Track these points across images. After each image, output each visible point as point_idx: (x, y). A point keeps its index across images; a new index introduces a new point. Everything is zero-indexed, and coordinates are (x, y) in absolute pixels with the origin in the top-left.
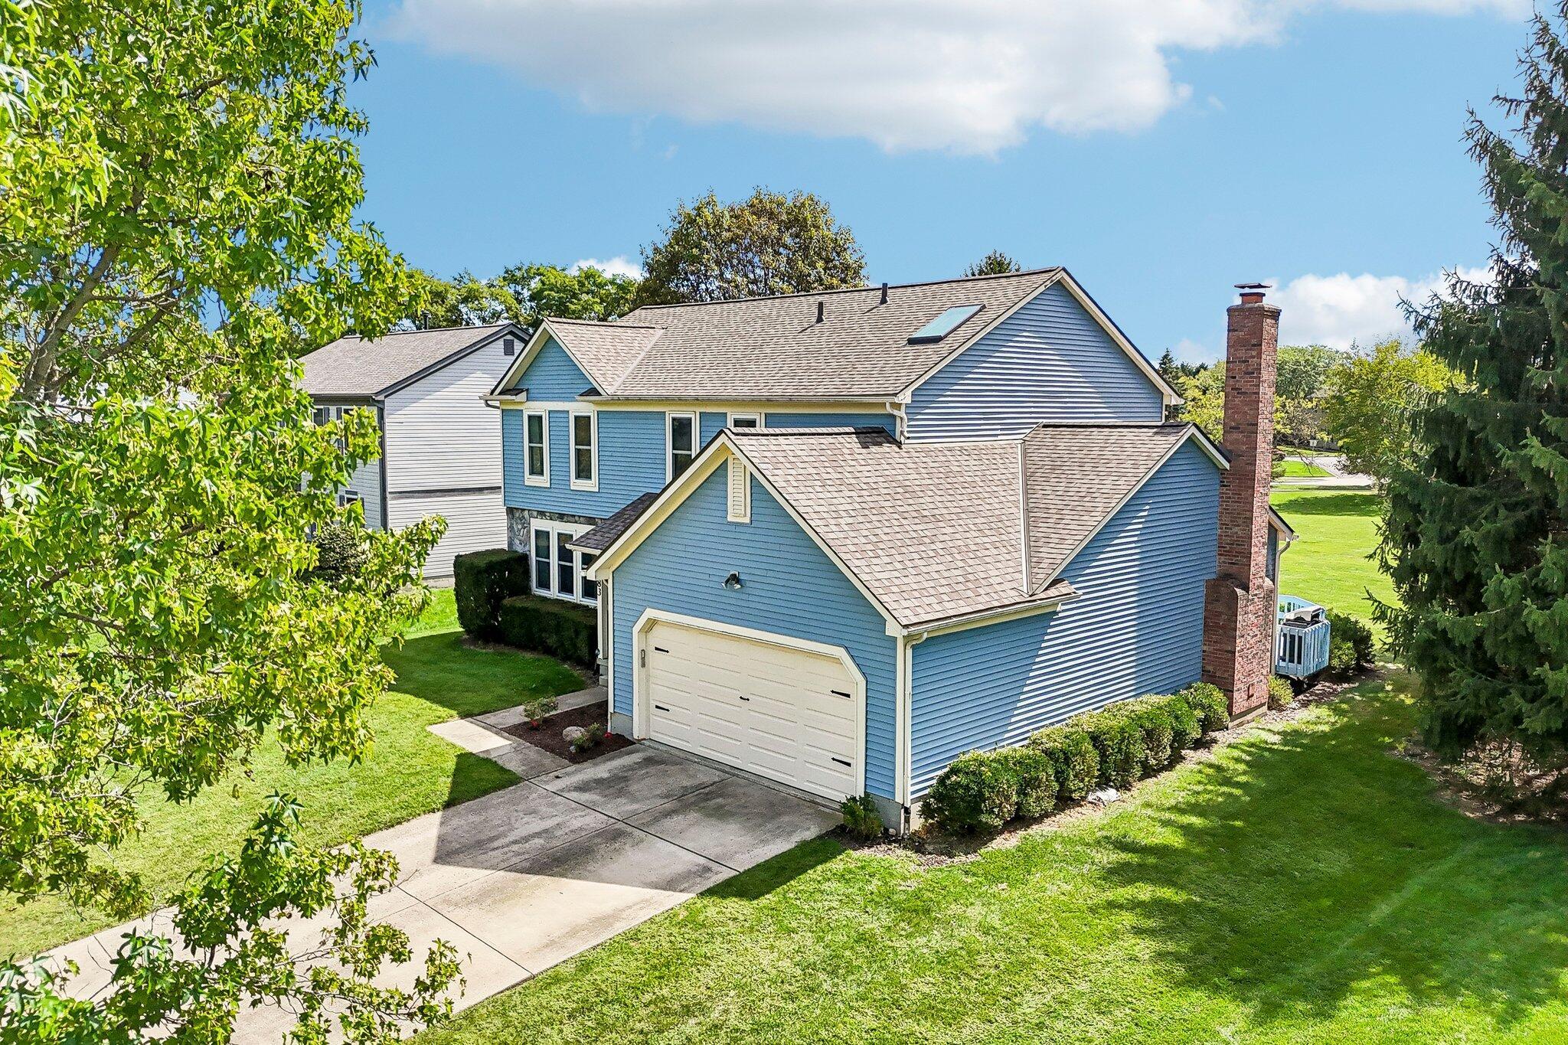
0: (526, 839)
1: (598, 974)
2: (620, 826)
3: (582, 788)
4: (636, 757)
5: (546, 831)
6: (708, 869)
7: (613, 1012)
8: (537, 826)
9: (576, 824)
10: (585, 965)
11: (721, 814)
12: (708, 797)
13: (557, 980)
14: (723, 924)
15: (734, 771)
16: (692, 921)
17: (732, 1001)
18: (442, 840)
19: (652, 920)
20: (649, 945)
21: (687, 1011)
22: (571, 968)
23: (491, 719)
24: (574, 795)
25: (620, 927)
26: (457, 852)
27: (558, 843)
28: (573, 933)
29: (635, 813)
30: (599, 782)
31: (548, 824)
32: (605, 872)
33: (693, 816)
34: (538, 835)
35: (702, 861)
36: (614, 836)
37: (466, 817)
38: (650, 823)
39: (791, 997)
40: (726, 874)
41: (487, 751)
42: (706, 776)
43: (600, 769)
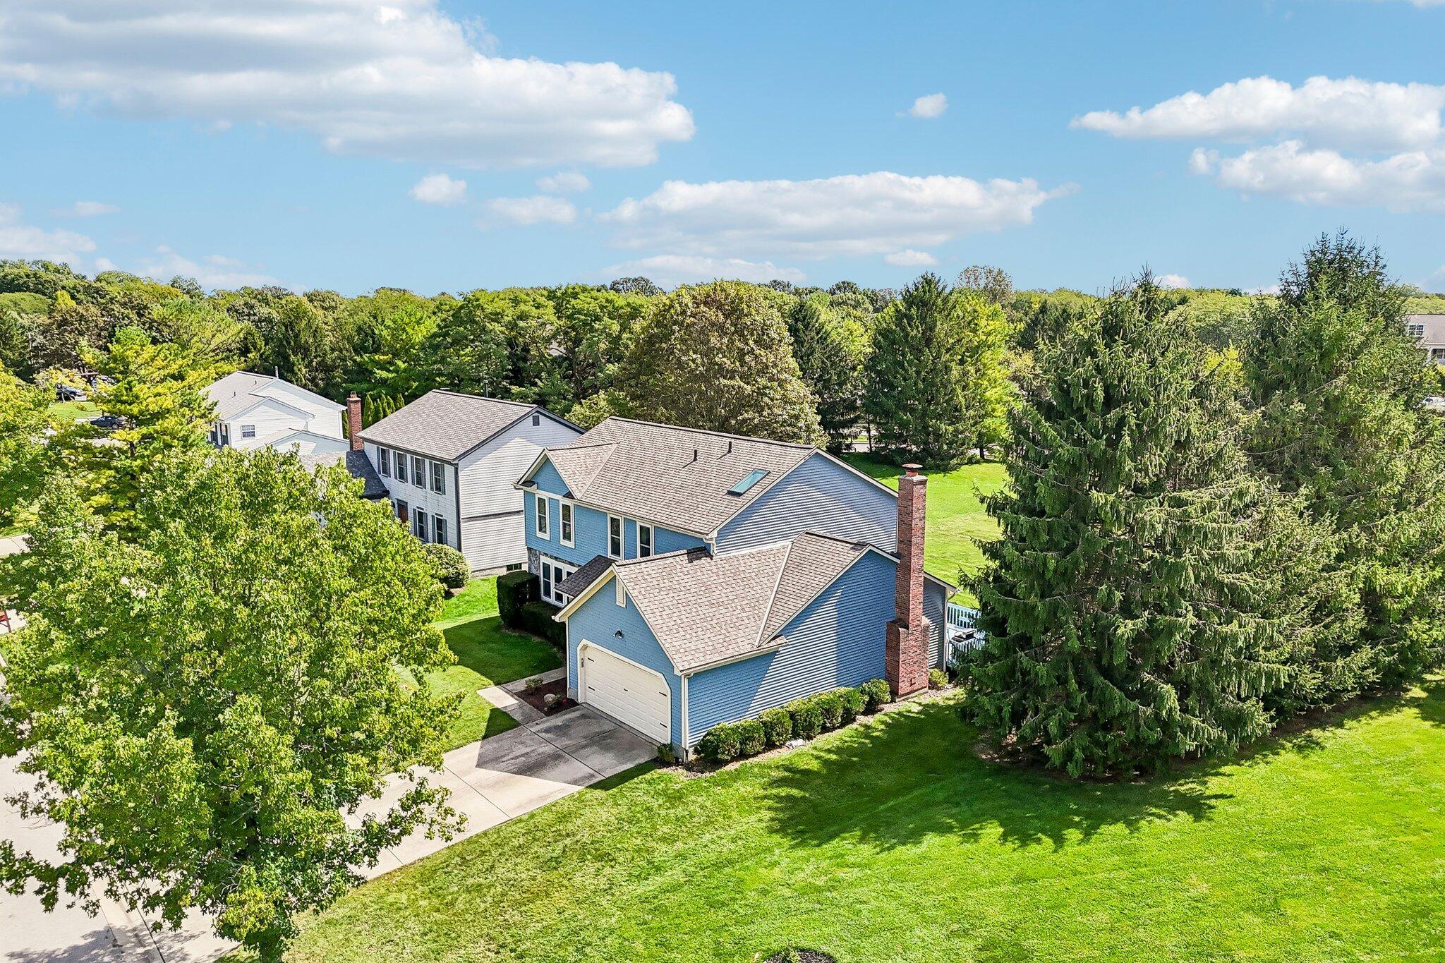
0: (517, 757)
1: (538, 819)
2: (561, 752)
3: (547, 731)
4: (577, 714)
5: (527, 753)
6: (592, 776)
7: (539, 834)
8: (524, 750)
9: (541, 750)
10: (532, 816)
11: (607, 748)
12: (605, 738)
13: (520, 821)
14: (591, 801)
15: (621, 724)
16: (580, 799)
17: (587, 832)
18: (480, 756)
19: (563, 798)
20: (558, 808)
21: (568, 835)
22: (527, 816)
23: (510, 686)
24: (543, 735)
25: (550, 800)
26: (486, 762)
27: (531, 760)
28: (531, 801)
29: (568, 746)
30: (557, 727)
31: (528, 750)
32: (549, 775)
33: (595, 748)
34: (522, 755)
35: (592, 772)
36: (556, 757)
37: (493, 743)
38: (574, 752)
39: (610, 831)
40: (600, 778)
41: (505, 707)
42: (608, 726)
43: (557, 720)
